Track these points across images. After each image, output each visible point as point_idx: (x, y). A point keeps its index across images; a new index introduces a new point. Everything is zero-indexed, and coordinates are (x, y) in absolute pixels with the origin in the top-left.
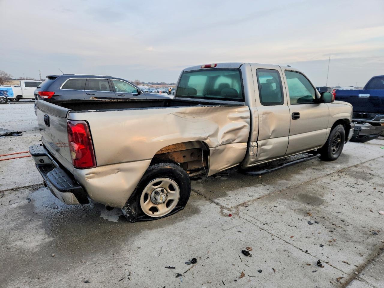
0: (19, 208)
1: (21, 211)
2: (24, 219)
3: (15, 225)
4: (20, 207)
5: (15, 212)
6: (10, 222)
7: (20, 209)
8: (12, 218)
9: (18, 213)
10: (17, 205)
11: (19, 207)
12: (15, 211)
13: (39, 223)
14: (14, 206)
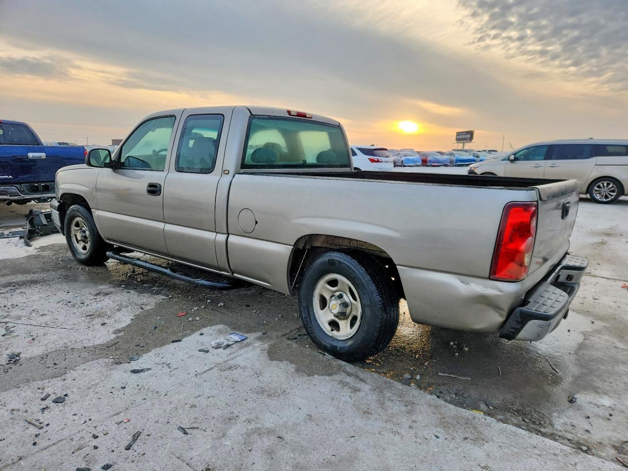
0: (599, 390)
1: (599, 384)
2: (602, 367)
3: (618, 366)
4: (596, 391)
5: (610, 386)
6: (624, 375)
7: (599, 388)
8: (618, 378)
9: (606, 383)
10: (600, 399)
11: (598, 393)
12: (608, 388)
13: (586, 352)
14: (606, 401)
